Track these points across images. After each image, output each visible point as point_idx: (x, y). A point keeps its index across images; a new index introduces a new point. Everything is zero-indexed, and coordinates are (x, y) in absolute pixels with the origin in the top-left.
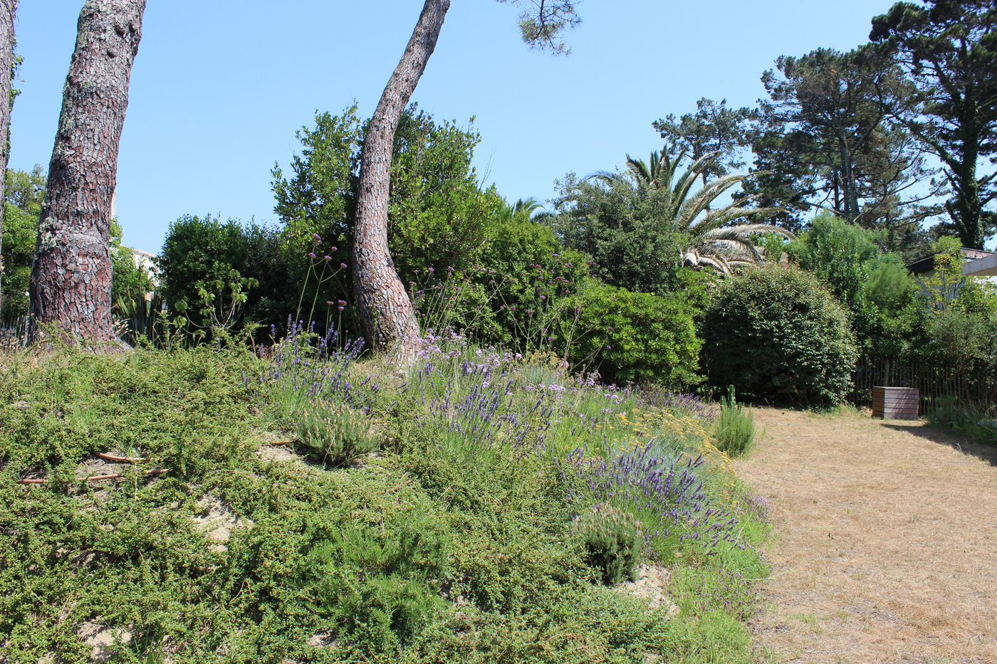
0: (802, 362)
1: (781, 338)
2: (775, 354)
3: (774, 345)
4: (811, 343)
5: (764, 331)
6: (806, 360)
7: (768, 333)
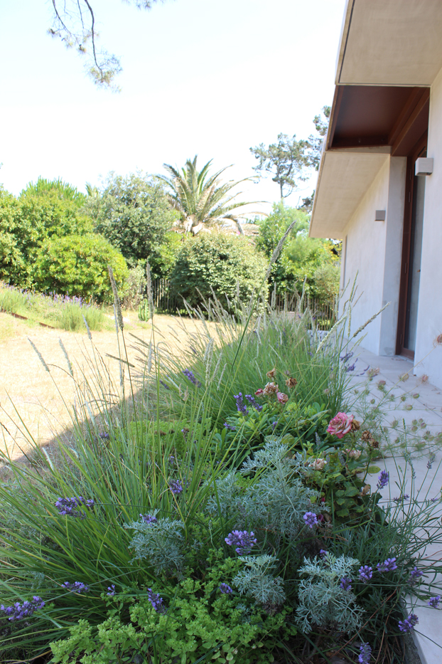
0: (220, 291)
1: (208, 276)
2: (204, 286)
3: (203, 280)
4: (227, 280)
5: (197, 271)
6: (224, 290)
7: (199, 273)
